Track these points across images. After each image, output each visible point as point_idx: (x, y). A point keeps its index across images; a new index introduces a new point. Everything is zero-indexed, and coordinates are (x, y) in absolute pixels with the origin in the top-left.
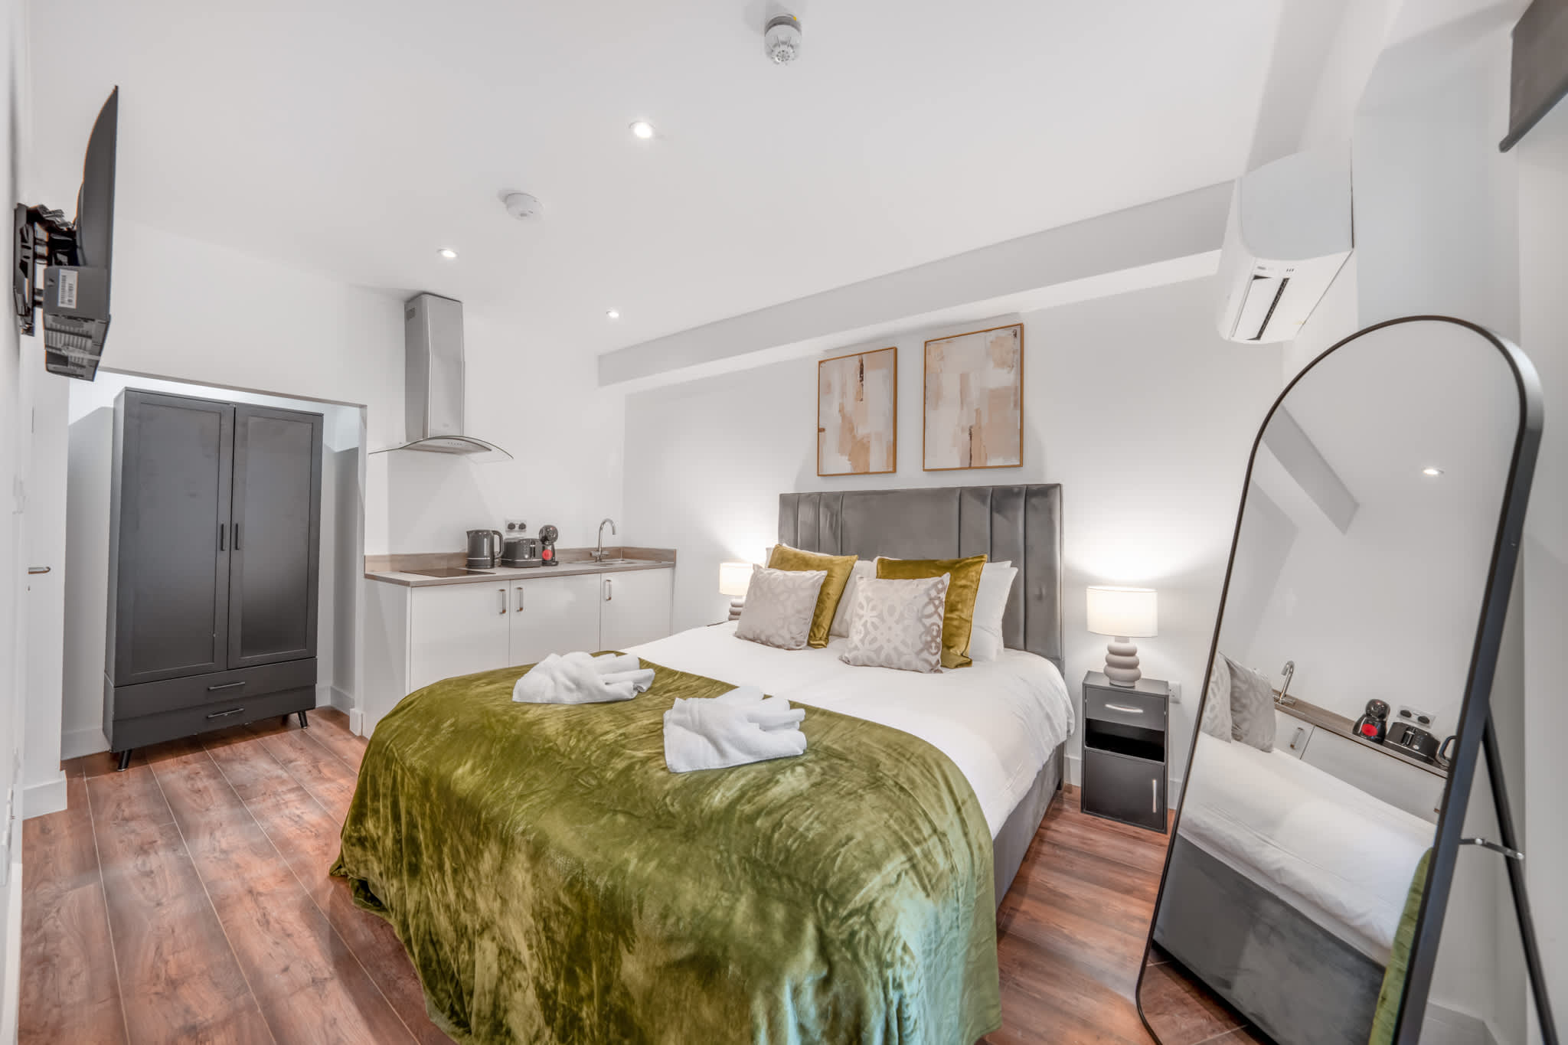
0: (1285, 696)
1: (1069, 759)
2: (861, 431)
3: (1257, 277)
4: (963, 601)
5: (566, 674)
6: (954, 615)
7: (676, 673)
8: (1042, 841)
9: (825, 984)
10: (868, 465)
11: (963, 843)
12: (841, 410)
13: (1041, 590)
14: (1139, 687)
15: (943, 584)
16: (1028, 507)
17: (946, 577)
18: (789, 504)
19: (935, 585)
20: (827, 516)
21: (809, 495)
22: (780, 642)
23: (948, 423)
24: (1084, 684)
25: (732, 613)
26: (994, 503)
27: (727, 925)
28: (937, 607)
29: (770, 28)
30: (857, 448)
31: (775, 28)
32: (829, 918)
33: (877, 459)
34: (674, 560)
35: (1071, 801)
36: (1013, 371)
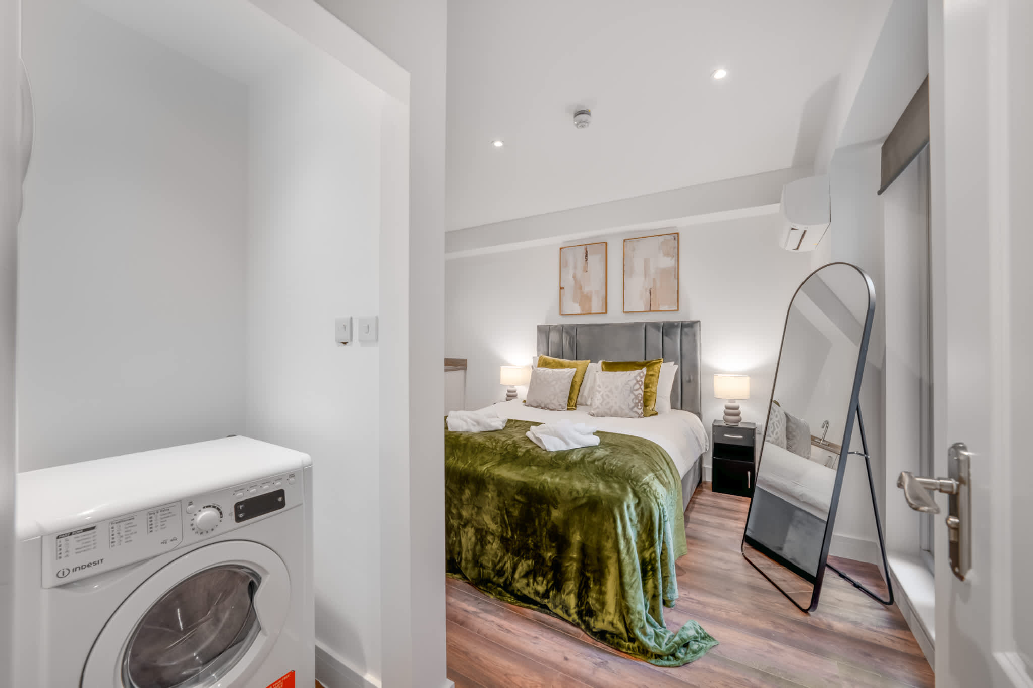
0: (824, 441)
1: (704, 467)
2: (586, 289)
3: (793, 229)
4: (652, 383)
5: (472, 419)
6: (648, 390)
7: (513, 420)
8: (694, 503)
9: (638, 505)
10: (590, 308)
11: (671, 476)
12: (574, 277)
13: (690, 378)
14: (740, 425)
15: (643, 373)
16: (683, 333)
17: (644, 370)
18: (544, 331)
19: (639, 374)
20: (567, 339)
21: (556, 326)
22: (554, 407)
23: (638, 285)
24: (713, 425)
25: (508, 396)
26: (664, 330)
27: (598, 491)
28: (640, 385)
29: (577, 115)
30: (584, 299)
31: (580, 116)
32: (635, 486)
33: (596, 306)
34: (465, 365)
35: (707, 488)
36: (674, 258)
